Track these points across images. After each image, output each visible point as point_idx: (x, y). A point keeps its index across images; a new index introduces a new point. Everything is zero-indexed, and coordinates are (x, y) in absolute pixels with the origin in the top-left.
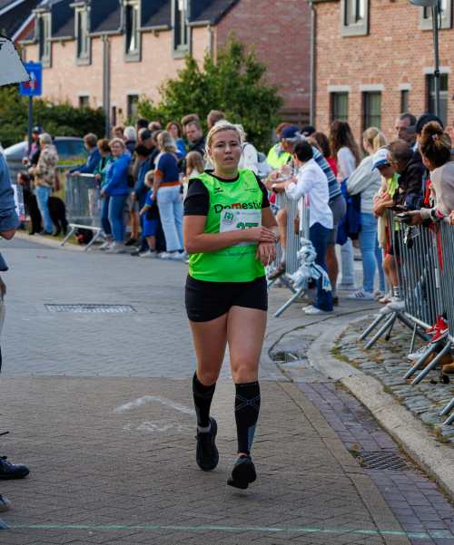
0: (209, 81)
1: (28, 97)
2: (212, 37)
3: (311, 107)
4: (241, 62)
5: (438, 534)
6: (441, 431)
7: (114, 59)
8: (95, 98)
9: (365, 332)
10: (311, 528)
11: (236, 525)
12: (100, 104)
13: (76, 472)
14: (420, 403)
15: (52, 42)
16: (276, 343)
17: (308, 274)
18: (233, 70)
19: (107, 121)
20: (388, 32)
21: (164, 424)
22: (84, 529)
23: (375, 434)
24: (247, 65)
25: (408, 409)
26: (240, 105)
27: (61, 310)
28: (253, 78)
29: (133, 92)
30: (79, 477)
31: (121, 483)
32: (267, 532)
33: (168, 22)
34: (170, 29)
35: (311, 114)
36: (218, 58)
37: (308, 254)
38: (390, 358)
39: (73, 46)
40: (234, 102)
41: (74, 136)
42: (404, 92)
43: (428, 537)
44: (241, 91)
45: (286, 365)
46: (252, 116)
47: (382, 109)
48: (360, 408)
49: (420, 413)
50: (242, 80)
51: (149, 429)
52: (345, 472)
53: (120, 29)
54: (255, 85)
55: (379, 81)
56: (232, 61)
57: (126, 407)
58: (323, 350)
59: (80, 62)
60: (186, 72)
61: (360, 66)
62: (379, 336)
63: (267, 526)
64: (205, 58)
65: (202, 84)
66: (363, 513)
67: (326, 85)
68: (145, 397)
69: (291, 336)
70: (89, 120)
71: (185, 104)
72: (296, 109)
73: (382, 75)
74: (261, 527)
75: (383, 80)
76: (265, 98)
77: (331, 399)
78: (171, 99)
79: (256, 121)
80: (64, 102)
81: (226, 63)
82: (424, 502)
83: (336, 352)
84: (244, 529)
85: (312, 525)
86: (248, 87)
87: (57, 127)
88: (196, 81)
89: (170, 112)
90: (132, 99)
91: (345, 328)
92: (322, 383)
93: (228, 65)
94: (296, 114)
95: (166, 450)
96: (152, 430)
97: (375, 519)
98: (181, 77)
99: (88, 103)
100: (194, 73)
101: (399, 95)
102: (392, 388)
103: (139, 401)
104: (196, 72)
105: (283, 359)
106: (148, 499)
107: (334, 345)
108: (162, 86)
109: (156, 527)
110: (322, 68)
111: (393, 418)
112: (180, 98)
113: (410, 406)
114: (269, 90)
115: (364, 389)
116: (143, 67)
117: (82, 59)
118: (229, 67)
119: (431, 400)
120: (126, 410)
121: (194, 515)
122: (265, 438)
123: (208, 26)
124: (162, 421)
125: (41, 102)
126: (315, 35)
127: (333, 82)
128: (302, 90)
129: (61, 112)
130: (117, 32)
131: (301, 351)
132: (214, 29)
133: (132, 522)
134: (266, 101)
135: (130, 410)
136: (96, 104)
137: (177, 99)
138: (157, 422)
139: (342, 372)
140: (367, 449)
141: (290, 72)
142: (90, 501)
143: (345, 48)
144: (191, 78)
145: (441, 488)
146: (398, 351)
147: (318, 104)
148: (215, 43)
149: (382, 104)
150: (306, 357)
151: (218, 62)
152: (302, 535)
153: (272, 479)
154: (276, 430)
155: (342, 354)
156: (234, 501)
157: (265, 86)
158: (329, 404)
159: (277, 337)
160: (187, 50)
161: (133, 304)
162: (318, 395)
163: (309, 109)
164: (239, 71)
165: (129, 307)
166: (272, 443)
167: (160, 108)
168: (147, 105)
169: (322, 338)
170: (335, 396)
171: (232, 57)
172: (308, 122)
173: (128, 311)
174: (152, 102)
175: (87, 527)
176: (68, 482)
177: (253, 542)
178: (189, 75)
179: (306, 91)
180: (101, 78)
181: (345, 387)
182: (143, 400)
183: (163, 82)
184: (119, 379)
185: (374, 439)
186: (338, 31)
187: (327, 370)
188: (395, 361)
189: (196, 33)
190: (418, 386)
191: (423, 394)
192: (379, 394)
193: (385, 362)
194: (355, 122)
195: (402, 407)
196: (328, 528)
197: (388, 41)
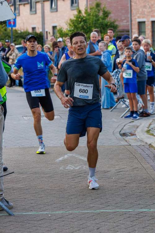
0: (87, 19)
1: (10, 28)
3: (130, 28)
4: (100, 11)
7: (46, 11)
8: (38, 28)
11: (112, 209)
12: (41, 30)
13: (41, 189)
15: (19, 5)
16: (122, 129)
18: (97, 13)
19: (44, 38)
21: (77, 166)
22: (46, 214)
24: (103, 11)
26: (100, 28)
27: (30, 119)
28: (105, 17)
29: (54, 25)
32: (126, 211)
36: (91, 9)
39: (28, 6)
44: (100, 22)
45: (128, 138)
50: (100, 17)
51: (71, 168)
54: (106, 20)
56: (96, 10)
57: (61, 159)
58: (142, 131)
59: (32, 13)
60: (77, 15)
61: (150, 10)
63: (126, 209)
64: (85, 9)
65: (84, 20)
67: (136, 19)
68: (68, 154)
69: (129, 126)
71: (77, 29)
72: (123, 30)
74: (123, 209)
76: (111, 25)
77: (148, 152)
78: (71, 27)
80: (25, 30)
81: (93, 10)
83: (148, 132)
84: (116, 211)
85: (145, 208)
86: (103, 21)
88: (81, 19)
89: (71, 32)
90: (54, 28)
91: (151, 121)
92: (143, 145)
93: (95, 11)
95: (80, 177)
96: (73, 169)
98: (75, 17)
99: (35, 30)
100: (80, 16)
103: (66, 156)
104: (81, 15)
105: (125, 136)
106: (73, 199)
107: (147, 129)
108: (67, 22)
109: (78, 212)
110: (134, 11)
112: (75, 26)
114: (112, 22)
116: (58, 14)
117: (32, 12)
118: (95, 13)
120: (61, 160)
121: (94, 205)
122: (121, 170)
125: (16, 30)
127: (139, 17)
128: (125, 21)
131: (133, 132)
133: (67, 210)
135: (63, 161)
136: (39, 30)
137: (73, 27)
138: (74, 165)
139: (151, 140)
141: (120, 14)
144: (79, 18)
147: (133, 27)
148: (88, 3)
150: (136, 135)
151: (90, 10)
152: (141, 213)
153: (126, 188)
154: (126, 167)
155: (151, 133)
156: (110, 199)
157: (111, 20)
158: (147, 154)
159: (123, 126)
160: (76, 6)
161: (60, 115)
162: (142, 151)
163: (129, 30)
164: (99, 14)
165: (58, 116)
166: (124, 172)
167: (67, 31)
168: (61, 30)
169: (141, 126)
170: (149, 150)
171: (96, 8)
172: (129, 35)
173: (58, 118)
174: (63, 28)
175: (48, 213)
176: (38, 193)
177: (121, 216)
178: (78, 16)
179: (127, 22)
180: (41, 19)
181: (153, 147)
182: (68, 156)
183: (67, 20)
184: (56, 147)
187: (145, 140)
194: (149, 34)
196: (152, 209)
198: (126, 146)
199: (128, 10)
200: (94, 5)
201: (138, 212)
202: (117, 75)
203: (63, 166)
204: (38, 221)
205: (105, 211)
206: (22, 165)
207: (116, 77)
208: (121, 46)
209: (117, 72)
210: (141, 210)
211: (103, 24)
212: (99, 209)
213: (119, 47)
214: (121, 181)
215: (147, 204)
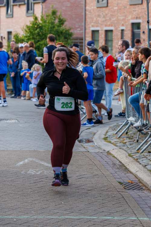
0: (43, 25)
2: (43, 8)
4: (56, 18)
7: (2, 17)
9: (117, 131)
10: (108, 217)
11: (77, 216)
13: (4, 192)
14: (145, 161)
18: (53, 21)
20: (116, 5)
22: (12, 218)
23: (128, 175)
24: (58, 19)
25: (140, 164)
28: (61, 24)
29: (10, 30)
31: (24, 197)
32: (90, 218)
33: (24, 1)
34: (25, 4)
35: (84, 39)
36: (47, 16)
38: (129, 142)
42: (122, 30)
44: (56, 30)
46: (61, 40)
47: (113, 37)
48: (120, 163)
49: (145, 166)
50: (56, 25)
54: (62, 28)
55: (112, 26)
56: (52, 17)
57: (21, 163)
60: (33, 22)
61: (104, 19)
62: (124, 132)
63: (90, 216)
64: (41, 16)
65: (40, 27)
66: (130, 210)
67: (90, 27)
68: (29, 159)
69: (86, 132)
71: (33, 35)
72: (77, 37)
73: (113, 23)
74: (87, 216)
75: (113, 25)
76: (66, 33)
77: (106, 159)
78: (27, 33)
81: (49, 18)
83: (105, 139)
84: (80, 217)
85: (109, 215)
86: (59, 28)
88: (37, 26)
89: (27, 38)
90: (9, 33)
91: (107, 128)
92: (101, 152)
93: (51, 19)
94: (77, 39)
95: (41, 182)
96: (34, 174)
97: (135, 212)
98: (31, 24)
100: (36, 22)
101: (120, 31)
102: (132, 155)
103: (26, 161)
104: (38, 22)
106: (37, 204)
107: (104, 136)
108: (23, 28)
109: (42, 217)
110: (88, 20)
111: (134, 167)
112: (31, 32)
113: (141, 162)
114: (67, 29)
115: (120, 155)
116: (13, 20)
118: (51, 20)
119: (149, 160)
120: (21, 165)
121: (57, 211)
122: (82, 176)
123: (41, 3)
124: (37, 170)
126: (85, 6)
127: (93, 26)
130: (3, 5)
131: (90, 139)
132: (44, 4)
133: (32, 215)
134: (66, 34)
135: (23, 165)
137: (29, 33)
138: (35, 170)
139: (109, 148)
140: (125, 181)
141: (74, 22)
142: (12, 205)
143: (98, 12)
144: (35, 24)
146: (132, 139)
147: (87, 35)
148: (44, 10)
149: (113, 35)
150: (93, 141)
151: (46, 18)
152: (106, 220)
153: (89, 195)
154: (86, 173)
155: (108, 140)
156: (74, 205)
157: (66, 27)
158: (106, 162)
160: (32, 13)
161: (17, 119)
162: (101, 158)
163: (83, 37)
164: (55, 21)
165: (16, 120)
166: (85, 179)
167: (23, 37)
168: (17, 35)
169: (98, 133)
171: (52, 16)
172: (82, 43)
173: (15, 122)
174: (19, 34)
175: (13, 217)
176: (2, 197)
177: (85, 223)
178: (35, 23)
179: (81, 30)
181: (112, 154)
183: (24, 26)
184: (16, 151)
185: (127, 177)
186: (95, 5)
187: (103, 147)
188: (131, 143)
189: (36, 6)
190: (143, 154)
191: (145, 157)
192: (127, 157)
193: (127, 143)
194: (102, 42)
195: (137, 163)
196: (116, 217)
197: (116, 9)
198: (85, 153)
199: (83, 18)
200: (50, 12)
201: (102, 220)
203: (24, 170)
204: (3, 225)
205: (69, 217)
210: (105, 218)
211: (59, 31)
214: (83, 188)
215: (110, 212)
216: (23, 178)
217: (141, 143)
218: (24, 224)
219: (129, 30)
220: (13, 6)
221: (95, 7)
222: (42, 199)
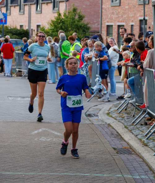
0: (65, 21)
1: (2, 25)
2: (66, 6)
3: (100, 30)
4: (76, 15)
5: (143, 177)
6: (144, 141)
7: (32, 13)
8: (25, 26)
9: (118, 107)
10: (100, 174)
12: (27, 28)
13: (18, 154)
14: (136, 132)
15: (11, 6)
16: (88, 111)
17: (99, 87)
18: (73, 17)
19: (29, 34)
20: (127, 5)
21: (49, 138)
22: (21, 174)
23: (121, 142)
24: (78, 15)
25: (133, 134)
26: (76, 29)
27: (14, 99)
28: (80, 20)
29: (38, 24)
30: (20, 156)
32: (84, 175)
34: (51, 2)
35: (100, 32)
36: (69, 13)
37: (99, 80)
39: (18, 8)
40: (74, 28)
41: (18, 39)
42: (132, 26)
43: (140, 177)
44: (76, 24)
45: (91, 118)
46: (80, 33)
48: (117, 133)
49: (137, 135)
50: (76, 20)
52: (111, 155)
53: (34, 2)
54: (81, 22)
55: (123, 22)
56: (73, 14)
58: (103, 113)
59: (20, 13)
61: (117, 16)
62: (123, 109)
64: (64, 13)
65: (63, 22)
67: (105, 23)
68: (42, 129)
69: (93, 108)
70: (23, 33)
71: (57, 28)
72: (94, 31)
73: (125, 19)
74: (83, 174)
75: (125, 21)
77: (106, 130)
78: (52, 26)
79: (81, 35)
80: (14, 27)
81: (71, 14)
82: (139, 166)
83: (108, 114)
86: (78, 23)
87: (12, 35)
88: (60, 21)
89: (52, 31)
90: (38, 26)
91: (111, 106)
95: (50, 147)
96: (45, 140)
97: (122, 171)
98: (55, 19)
99: (23, 28)
100: (60, 18)
101: (130, 27)
102: (127, 126)
103: (40, 130)
104: (61, 17)
105: (90, 116)
107: (107, 112)
108: (49, 22)
109: (46, 174)
110: (104, 17)
111: (128, 137)
112: (55, 26)
113: (134, 133)
114: (85, 24)
115: (118, 127)
116: (42, 15)
118: (72, 16)
119: (141, 131)
120: (36, 133)
121: (59, 169)
122: (84, 143)
123: (65, 2)
125: (7, 27)
126: (102, 5)
127: (108, 22)
128: (97, 24)
129: (14, 31)
131: (96, 114)
132: (67, 3)
133: (38, 172)
134: (85, 28)
135: (37, 133)
136: (26, 28)
137: (54, 26)
138: (46, 137)
139: (110, 121)
140: (119, 147)
141: (93, 18)
142: (23, 164)
143: (112, 10)
144: (59, 19)
145: (144, 161)
146: (129, 114)
147: (102, 29)
148: (67, 8)
150: (98, 116)
152: (96, 177)
155: (110, 115)
156: (73, 165)
159: (88, 109)
160: (57, 10)
162: (102, 129)
163: (99, 31)
164: (75, 17)
166: (86, 145)
167: (48, 30)
168: (44, 28)
169: (103, 109)
170: (108, 129)
171: (73, 12)
174: (46, 27)
176: (15, 158)
177: (80, 179)
178: (58, 18)
179: (98, 25)
180: (27, 19)
182: (42, 130)
183: (49, 21)
184: (33, 122)
185: (121, 144)
186: (110, 4)
187: (105, 120)
188: (128, 117)
189: (61, 4)
190: (136, 126)
191: (138, 128)
192: (123, 128)
193: (125, 117)
194: (115, 35)
195: (131, 133)
196: (105, 174)
197: (127, 8)
200: (72, 10)
202: (86, 68)
203: (37, 138)
204: (14, 179)
206: (4, 135)
207: (86, 69)
208: (91, 44)
209: (86, 65)
211: (78, 25)
212: (63, 172)
213: (89, 44)
214: (83, 152)
215: (102, 170)
216: (35, 144)
217: (136, 117)
218: (30, 179)
219: (138, 25)
220: (42, 4)
221: (110, 6)
222: (48, 160)
